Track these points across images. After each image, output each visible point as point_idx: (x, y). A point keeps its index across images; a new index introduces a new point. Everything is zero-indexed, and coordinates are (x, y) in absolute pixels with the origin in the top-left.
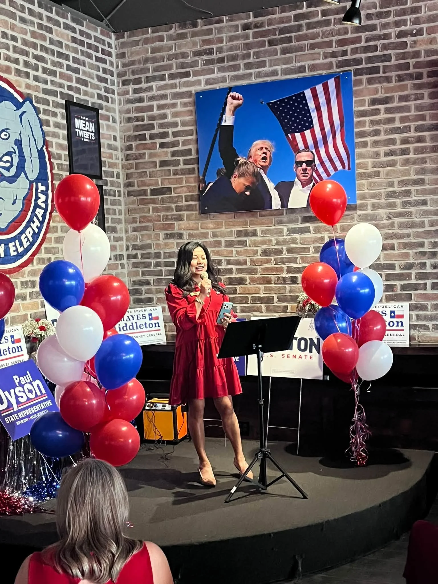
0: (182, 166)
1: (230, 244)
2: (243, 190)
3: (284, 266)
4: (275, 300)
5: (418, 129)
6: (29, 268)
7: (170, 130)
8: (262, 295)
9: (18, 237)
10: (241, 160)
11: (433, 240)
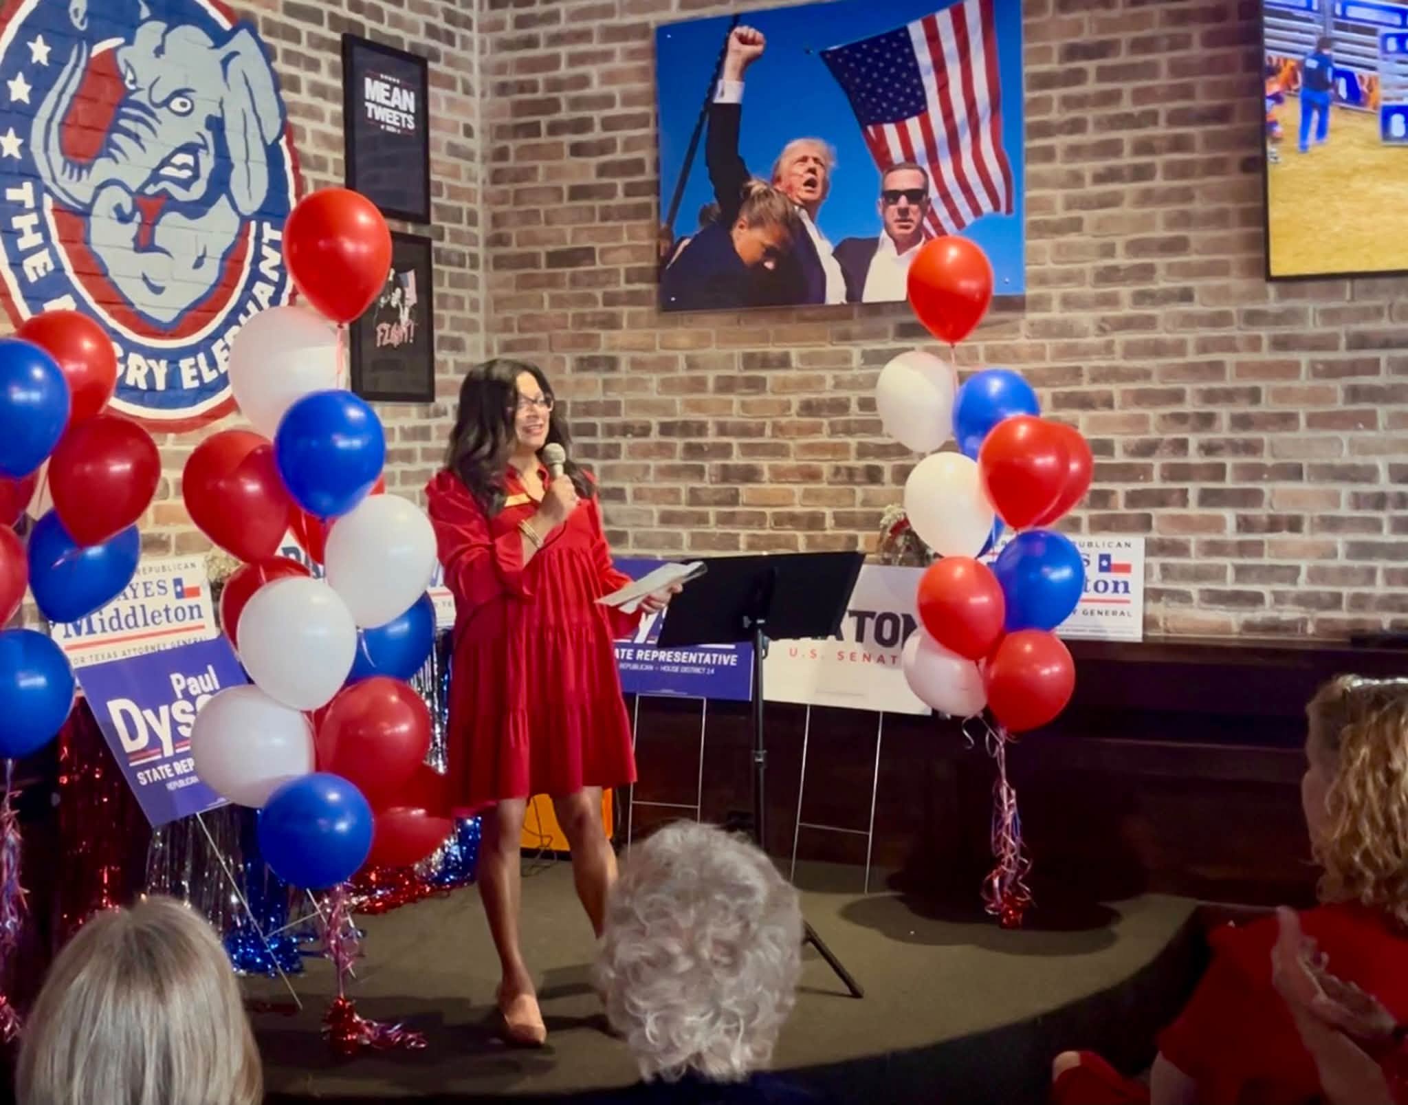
0: (620, 199)
1: (726, 385)
2: (759, 256)
3: (853, 441)
4: (829, 522)
5: (1176, 118)
7: (597, 115)
8: (798, 509)
9: (205, 346)
10: (757, 185)
11: (1204, 386)
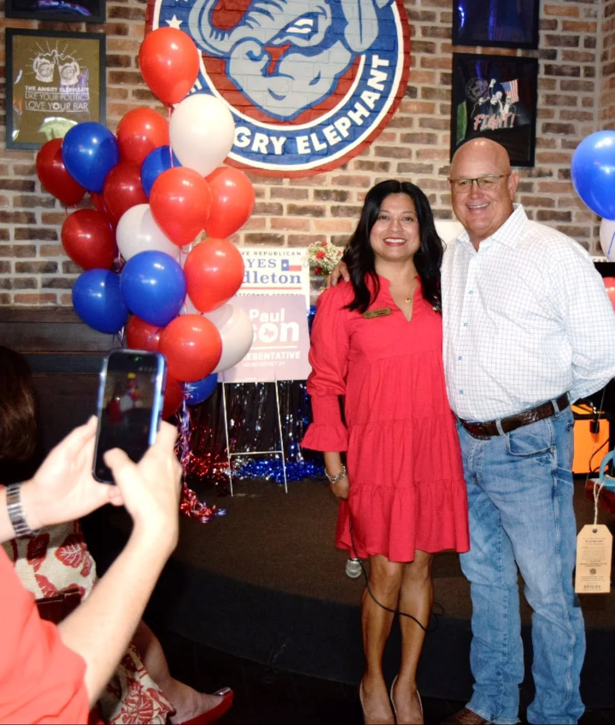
6: (337, 173)
9: (318, 130)
